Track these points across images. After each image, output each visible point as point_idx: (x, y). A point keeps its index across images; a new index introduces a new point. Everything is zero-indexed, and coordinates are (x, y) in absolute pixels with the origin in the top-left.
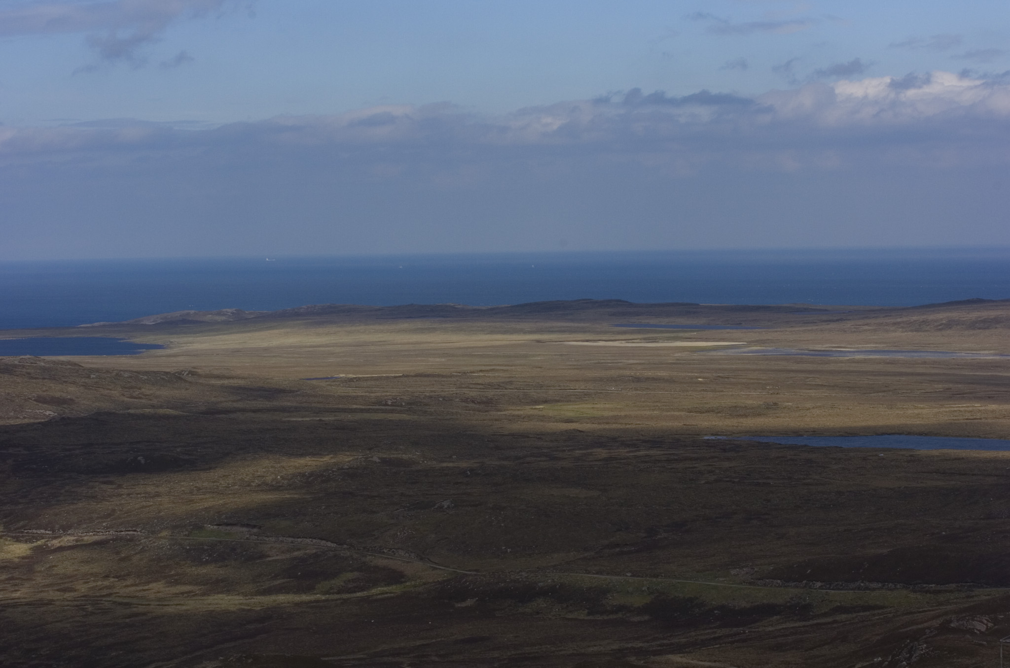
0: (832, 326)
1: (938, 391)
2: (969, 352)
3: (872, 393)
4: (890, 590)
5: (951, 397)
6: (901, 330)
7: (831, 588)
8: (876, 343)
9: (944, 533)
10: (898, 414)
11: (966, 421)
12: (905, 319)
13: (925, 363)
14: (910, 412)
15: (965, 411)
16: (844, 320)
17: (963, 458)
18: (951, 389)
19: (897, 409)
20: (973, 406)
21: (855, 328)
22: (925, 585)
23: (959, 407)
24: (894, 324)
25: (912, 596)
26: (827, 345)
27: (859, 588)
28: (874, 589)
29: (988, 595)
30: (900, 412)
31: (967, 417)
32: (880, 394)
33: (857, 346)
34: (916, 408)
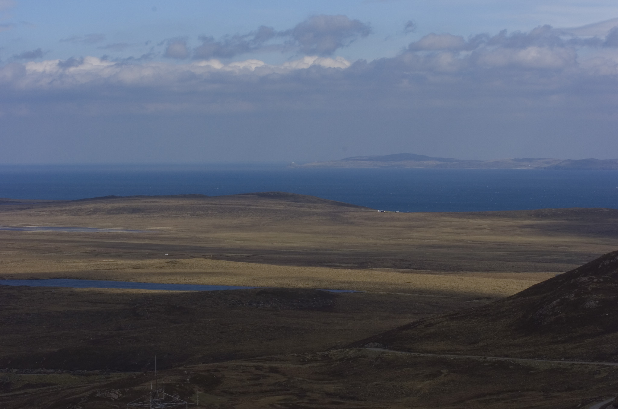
0: (23, 212)
1: (88, 252)
2: (107, 228)
3: (47, 253)
4: (59, 373)
5: (96, 256)
6: (65, 214)
7: (23, 372)
8: (50, 223)
9: (92, 339)
10: (63, 266)
11: (105, 270)
12: (67, 208)
13: (80, 235)
14: (71, 265)
15: (105, 264)
16: (31, 208)
17: (103, 293)
18: (96, 251)
19: (63, 263)
20: (109, 261)
21: (37, 213)
22: (80, 371)
23: (101, 262)
24: (61, 211)
25: (73, 377)
26: (20, 224)
27: (40, 373)
28: (49, 373)
29: (119, 377)
30: (65, 265)
31: (105, 268)
32: (52, 254)
33: (38, 224)
34: (75, 262)
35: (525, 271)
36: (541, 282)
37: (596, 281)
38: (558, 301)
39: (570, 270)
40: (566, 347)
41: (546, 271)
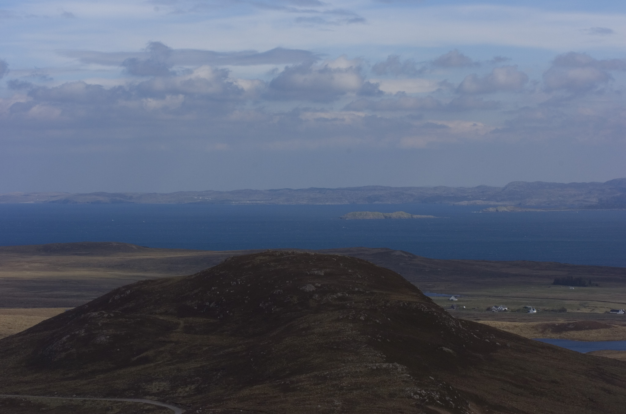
35: (34, 307)
36: (50, 318)
37: (106, 316)
38: (68, 337)
39: (79, 306)
40: (77, 383)
41: (55, 307)
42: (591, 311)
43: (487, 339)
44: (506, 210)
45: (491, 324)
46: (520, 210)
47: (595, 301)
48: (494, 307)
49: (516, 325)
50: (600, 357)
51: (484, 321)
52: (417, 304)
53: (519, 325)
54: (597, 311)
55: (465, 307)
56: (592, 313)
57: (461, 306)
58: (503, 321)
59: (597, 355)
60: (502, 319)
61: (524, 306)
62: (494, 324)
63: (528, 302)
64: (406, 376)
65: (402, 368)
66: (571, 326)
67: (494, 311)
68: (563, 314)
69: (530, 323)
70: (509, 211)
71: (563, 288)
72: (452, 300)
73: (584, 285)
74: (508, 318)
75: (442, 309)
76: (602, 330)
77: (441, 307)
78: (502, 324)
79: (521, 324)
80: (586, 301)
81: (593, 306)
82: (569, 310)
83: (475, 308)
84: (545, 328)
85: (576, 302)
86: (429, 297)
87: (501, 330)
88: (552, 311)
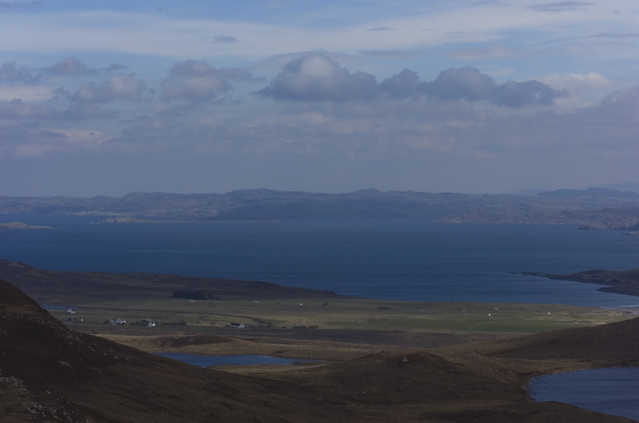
42: (211, 325)
43: (105, 352)
44: (125, 221)
45: (109, 337)
46: (139, 222)
47: (215, 314)
48: (112, 320)
49: (135, 338)
50: (220, 371)
51: (102, 335)
52: (33, 317)
53: (137, 338)
54: (217, 325)
55: (82, 320)
56: (212, 327)
57: (79, 319)
58: (121, 335)
59: (218, 370)
60: (120, 332)
61: (142, 319)
62: (112, 337)
63: (146, 315)
64: (22, 390)
65: (19, 383)
66: (190, 340)
67: (112, 325)
68: (183, 328)
69: (149, 337)
70: (127, 222)
71: (183, 301)
72: (69, 313)
73: (204, 298)
74: (127, 332)
75: (59, 322)
76: (222, 344)
77: (58, 320)
78: (120, 337)
79: (139, 337)
80: (205, 315)
81: (213, 319)
82: (188, 324)
83: (92, 321)
84: (163, 342)
85: (195, 316)
86: (46, 310)
87: (119, 344)
88: (171, 324)
